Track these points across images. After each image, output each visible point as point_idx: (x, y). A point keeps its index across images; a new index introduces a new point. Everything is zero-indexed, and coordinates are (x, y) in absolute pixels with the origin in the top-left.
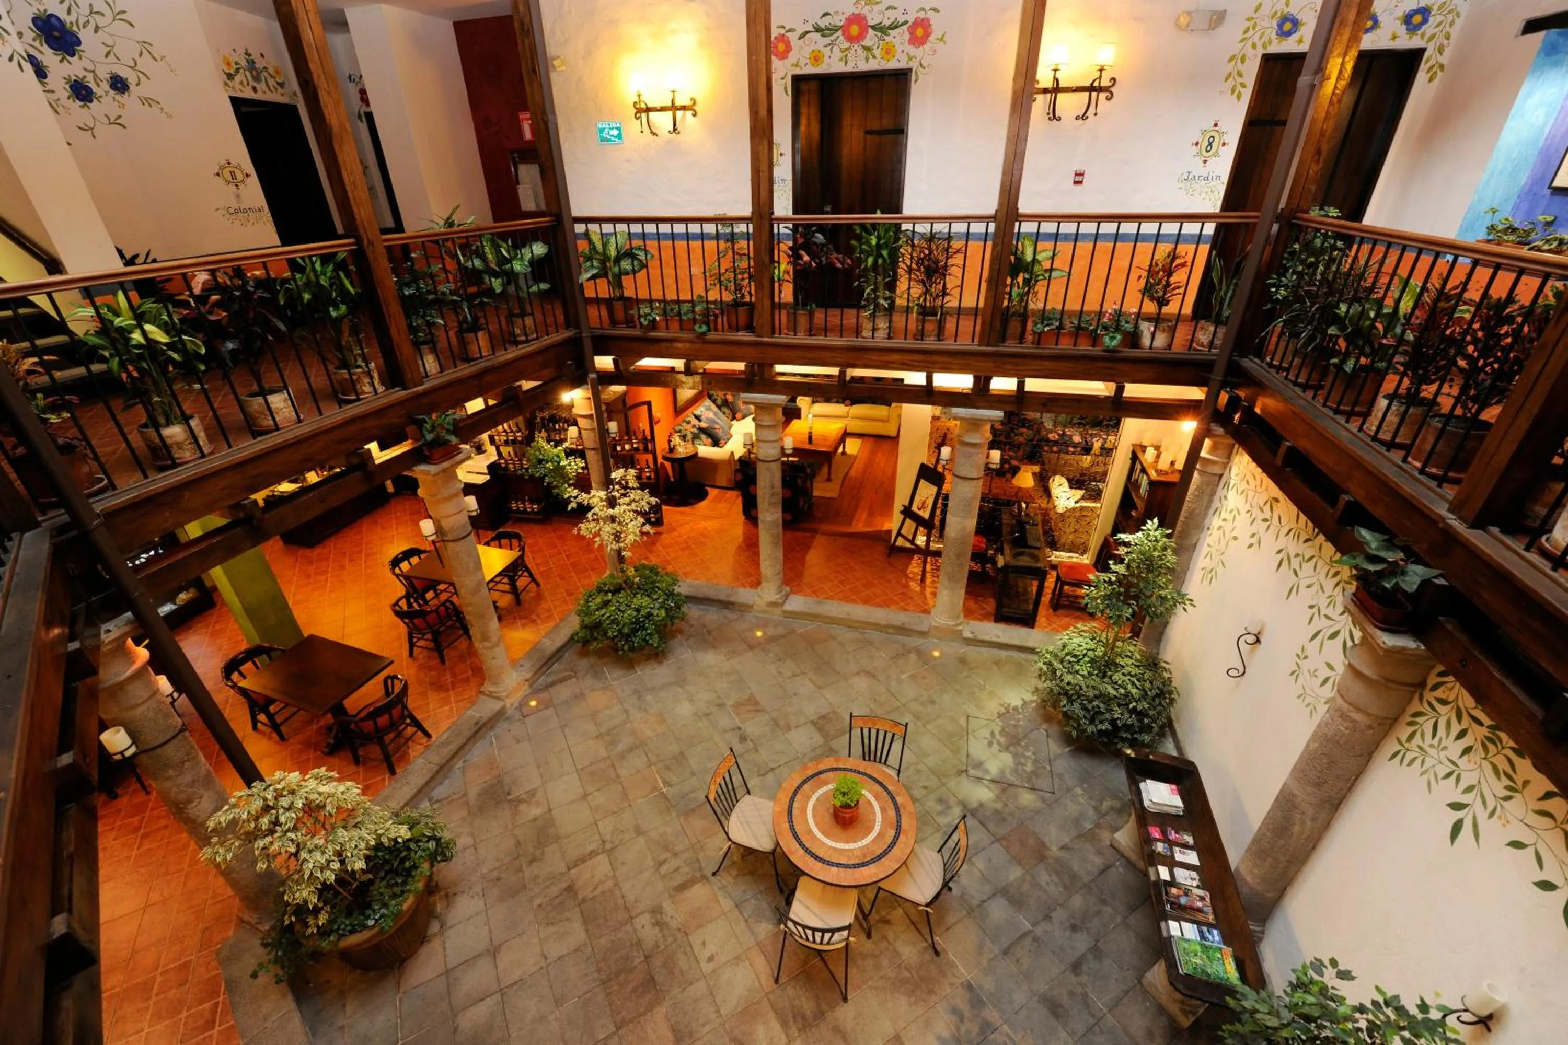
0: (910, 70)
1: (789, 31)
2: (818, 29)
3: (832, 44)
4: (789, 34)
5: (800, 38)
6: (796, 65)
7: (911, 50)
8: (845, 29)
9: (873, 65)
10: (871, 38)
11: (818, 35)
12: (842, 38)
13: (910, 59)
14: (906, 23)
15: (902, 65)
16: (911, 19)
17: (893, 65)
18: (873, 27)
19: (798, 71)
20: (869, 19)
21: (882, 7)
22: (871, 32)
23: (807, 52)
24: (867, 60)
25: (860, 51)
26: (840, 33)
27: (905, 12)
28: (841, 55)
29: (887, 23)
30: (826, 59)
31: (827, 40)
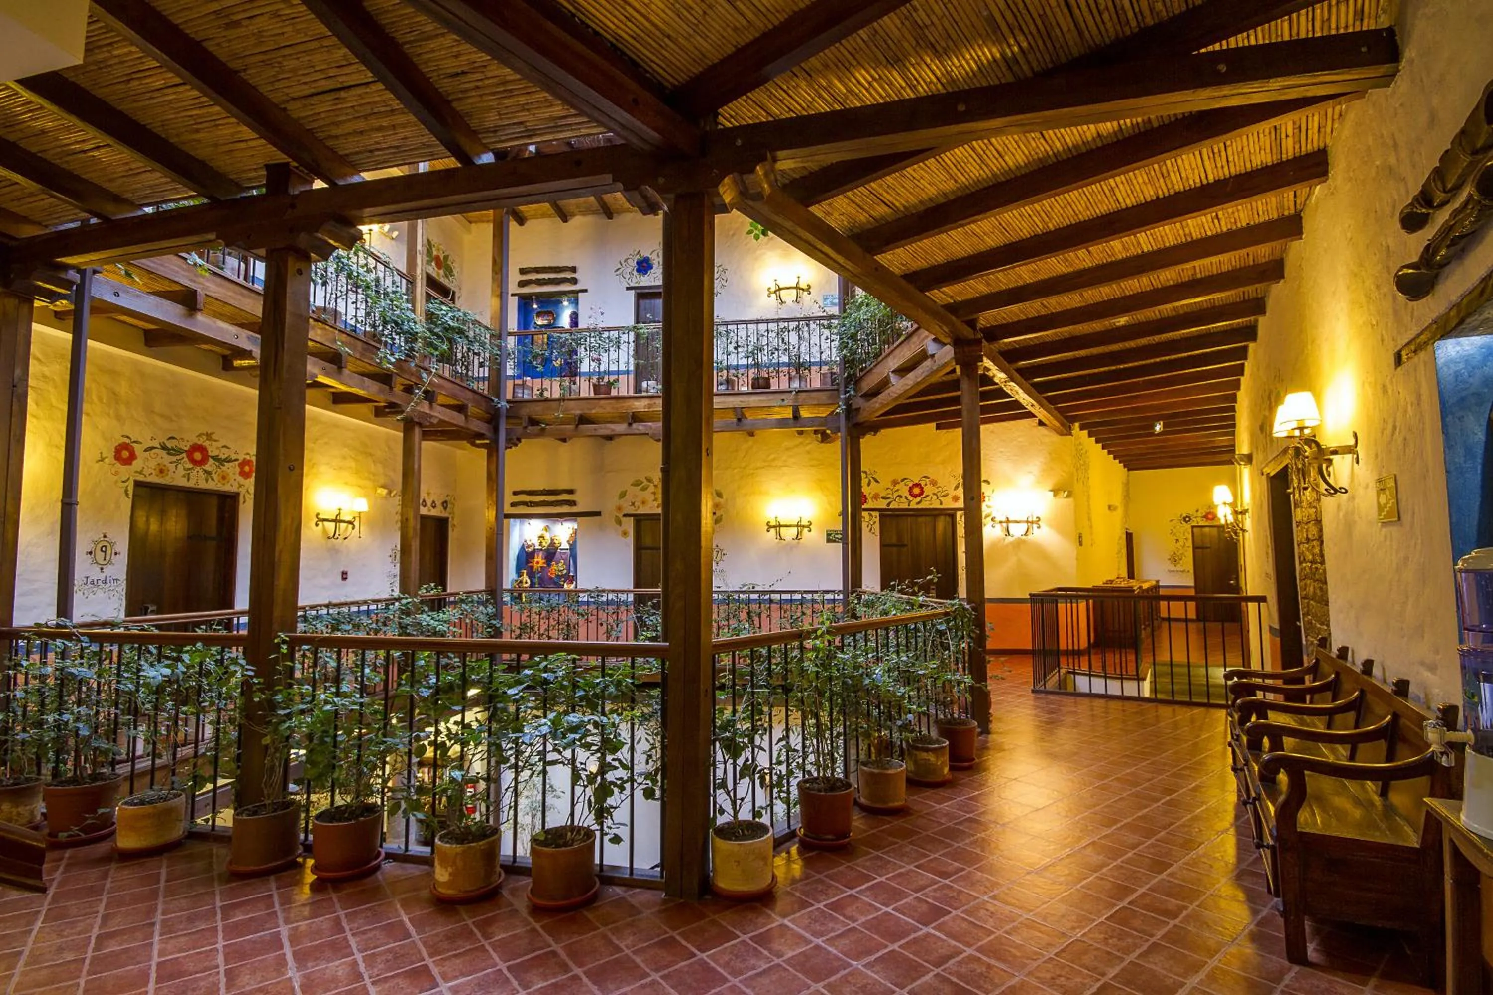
0: (238, 494)
1: (135, 442)
2: (164, 447)
3: (178, 462)
4: (134, 445)
5: (145, 451)
6: (141, 473)
7: (240, 479)
8: (190, 453)
9: (211, 485)
10: (210, 465)
11: (163, 453)
12: (186, 459)
13: (240, 486)
14: (236, 460)
15: (234, 489)
16: (241, 457)
17: (227, 488)
18: (213, 457)
19: (141, 478)
20: (209, 449)
21: (220, 444)
22: (211, 461)
23: (153, 464)
24: (207, 480)
25: (201, 473)
26: (184, 455)
27: (236, 452)
28: (184, 472)
29: (223, 457)
30: (170, 473)
31: (174, 458)
